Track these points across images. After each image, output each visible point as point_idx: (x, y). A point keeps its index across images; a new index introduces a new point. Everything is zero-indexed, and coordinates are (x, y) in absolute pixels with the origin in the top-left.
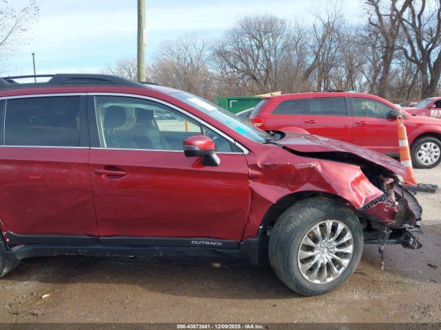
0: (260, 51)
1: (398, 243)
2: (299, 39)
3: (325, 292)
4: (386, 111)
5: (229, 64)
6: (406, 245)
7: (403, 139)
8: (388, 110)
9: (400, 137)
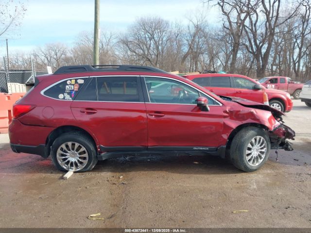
0: (152, 41)
1: (283, 148)
2: (178, 35)
3: (256, 170)
4: (252, 85)
5: (130, 49)
6: (287, 149)
7: (266, 101)
8: (253, 85)
9: (264, 100)
